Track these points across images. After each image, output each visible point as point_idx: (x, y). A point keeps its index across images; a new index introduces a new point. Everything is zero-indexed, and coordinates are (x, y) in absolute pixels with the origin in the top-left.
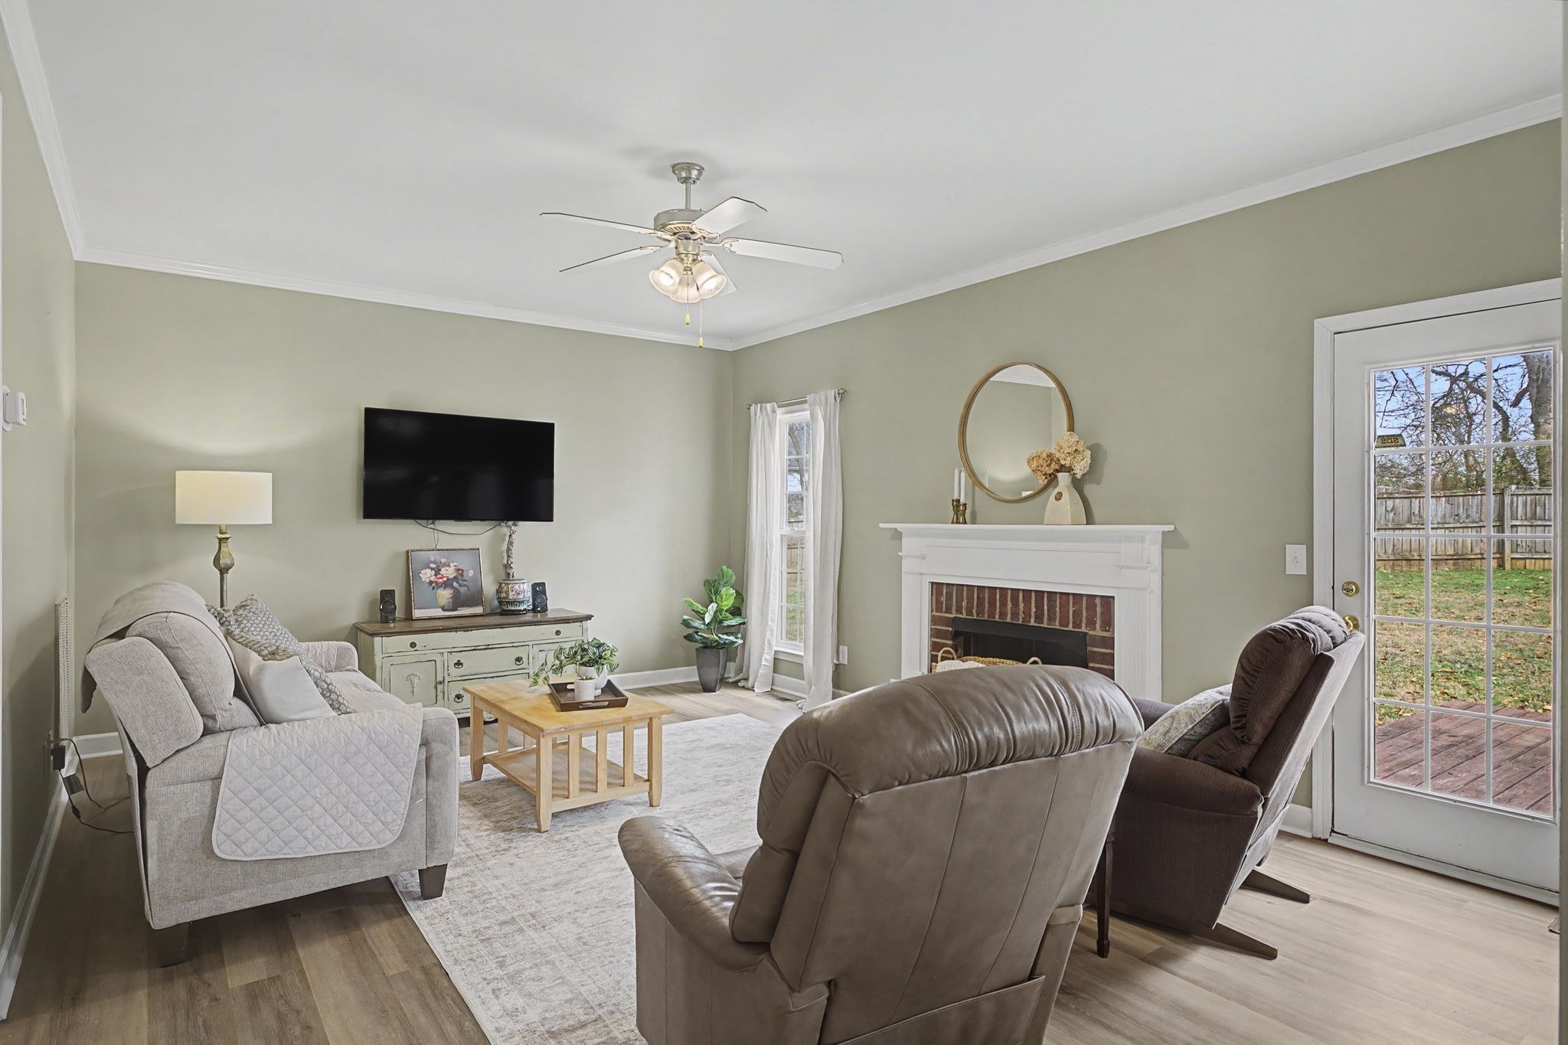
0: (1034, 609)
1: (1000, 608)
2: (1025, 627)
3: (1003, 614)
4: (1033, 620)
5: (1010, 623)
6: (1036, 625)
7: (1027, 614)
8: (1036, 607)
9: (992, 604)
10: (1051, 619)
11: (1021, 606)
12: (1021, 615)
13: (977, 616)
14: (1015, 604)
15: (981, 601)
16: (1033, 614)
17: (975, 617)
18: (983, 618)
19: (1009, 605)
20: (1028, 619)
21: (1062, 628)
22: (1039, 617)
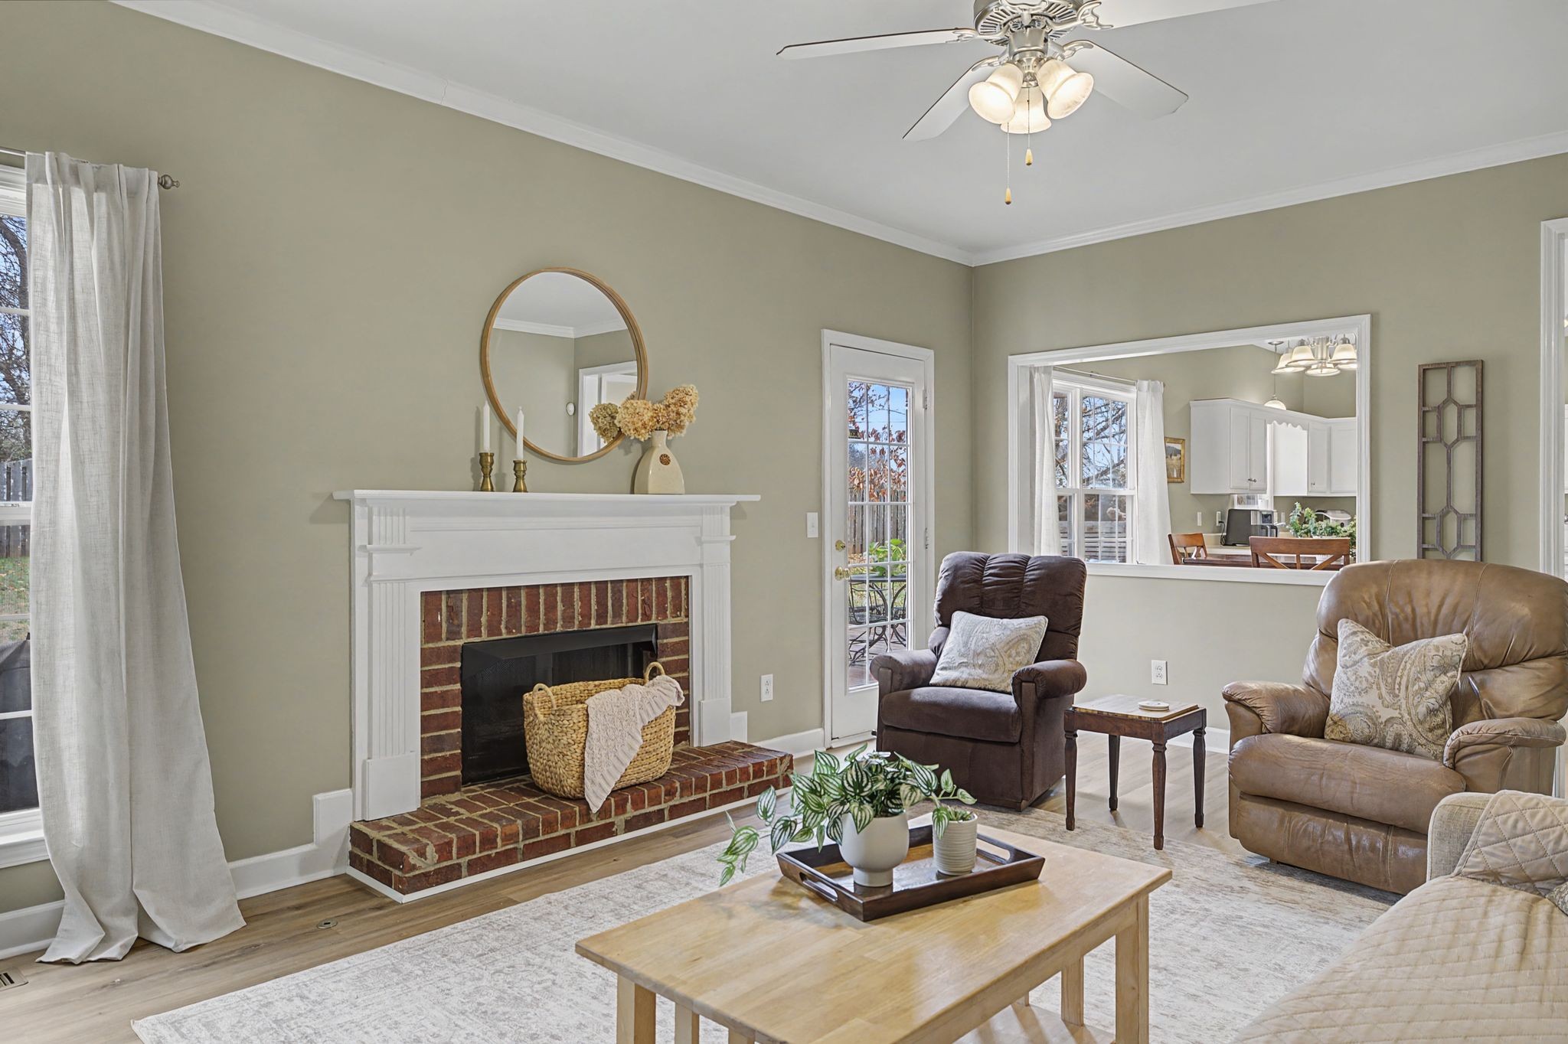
0: (594, 607)
1: (545, 615)
2: (584, 634)
3: (550, 621)
4: (593, 622)
5: (562, 633)
6: (598, 627)
7: (586, 616)
8: (598, 603)
9: (533, 610)
10: (617, 614)
11: (577, 605)
12: (578, 619)
13: (509, 632)
14: (568, 602)
15: (514, 609)
16: (593, 612)
17: (505, 636)
18: (519, 635)
19: (560, 607)
20: (586, 621)
21: (630, 624)
22: (602, 617)
